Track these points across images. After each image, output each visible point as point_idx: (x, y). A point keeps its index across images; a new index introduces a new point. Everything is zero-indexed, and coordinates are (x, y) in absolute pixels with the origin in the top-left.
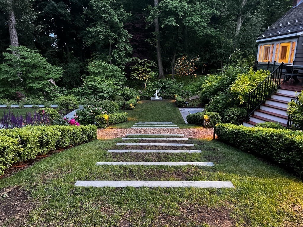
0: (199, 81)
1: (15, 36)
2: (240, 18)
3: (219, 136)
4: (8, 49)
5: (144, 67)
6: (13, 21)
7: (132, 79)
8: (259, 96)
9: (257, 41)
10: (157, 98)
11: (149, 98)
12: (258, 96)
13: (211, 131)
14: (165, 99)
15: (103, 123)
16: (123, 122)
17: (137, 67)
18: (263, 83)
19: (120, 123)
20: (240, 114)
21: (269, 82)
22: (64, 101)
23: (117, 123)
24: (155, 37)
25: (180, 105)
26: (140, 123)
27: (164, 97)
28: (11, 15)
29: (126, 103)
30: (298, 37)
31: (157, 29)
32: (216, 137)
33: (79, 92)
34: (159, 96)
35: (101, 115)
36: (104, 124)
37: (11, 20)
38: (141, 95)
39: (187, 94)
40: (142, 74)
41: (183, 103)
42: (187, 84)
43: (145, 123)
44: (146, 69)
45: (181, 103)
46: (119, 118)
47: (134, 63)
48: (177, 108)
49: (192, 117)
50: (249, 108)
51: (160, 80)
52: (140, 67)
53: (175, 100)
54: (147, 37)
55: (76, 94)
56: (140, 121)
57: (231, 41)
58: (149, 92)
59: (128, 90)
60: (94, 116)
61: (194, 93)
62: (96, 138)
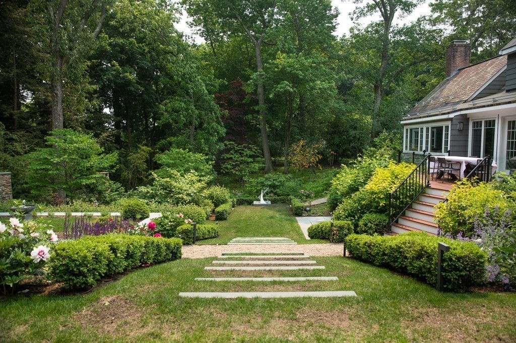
0: (326, 177)
1: (59, 115)
2: (379, 90)
3: (350, 252)
4: (50, 132)
5: (242, 157)
6: (59, 95)
7: (224, 172)
8: (403, 196)
9: (402, 122)
10: (262, 202)
11: (250, 203)
12: (401, 197)
13: (341, 246)
14: (274, 204)
15: (187, 237)
16: (214, 237)
17: (231, 156)
18: (406, 180)
19: (210, 238)
20: (380, 222)
21: (415, 179)
22: (129, 206)
23: (206, 239)
24: (258, 112)
25: (299, 212)
26: (238, 239)
27: (273, 202)
28: (56, 87)
29: (216, 210)
30: (451, 119)
31: (261, 102)
32: (347, 254)
33: (148, 192)
34: (265, 200)
35: (185, 226)
36: (189, 238)
37: (55, 93)
38: (238, 198)
39: (308, 196)
40: (239, 167)
41: (302, 210)
42: (307, 182)
43: (247, 239)
44: (246, 159)
45: (300, 209)
46: (209, 231)
47: (227, 151)
48: (293, 218)
49: (315, 229)
50: (390, 213)
51: (266, 176)
52: (237, 156)
53: (291, 206)
54: (246, 113)
55: (144, 196)
56: (238, 237)
57: (368, 119)
58: (250, 193)
59: (217, 190)
60: (176, 227)
61: (318, 195)
62: (180, 257)
